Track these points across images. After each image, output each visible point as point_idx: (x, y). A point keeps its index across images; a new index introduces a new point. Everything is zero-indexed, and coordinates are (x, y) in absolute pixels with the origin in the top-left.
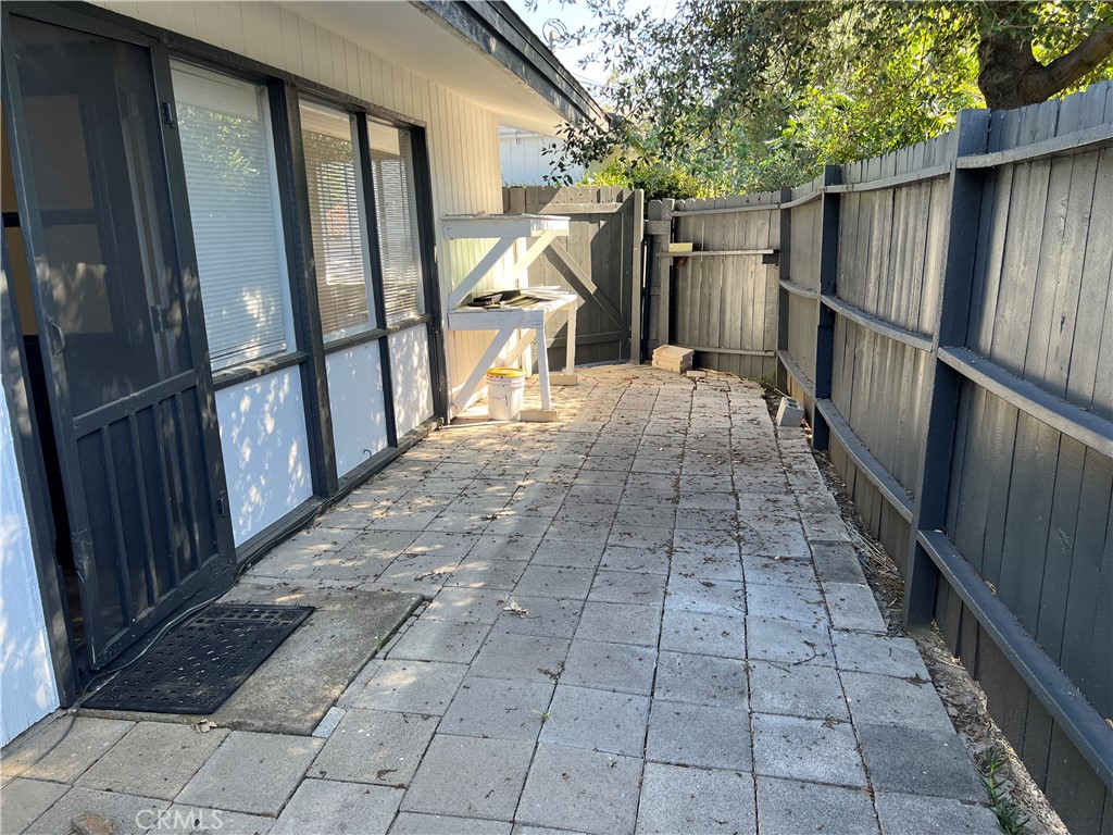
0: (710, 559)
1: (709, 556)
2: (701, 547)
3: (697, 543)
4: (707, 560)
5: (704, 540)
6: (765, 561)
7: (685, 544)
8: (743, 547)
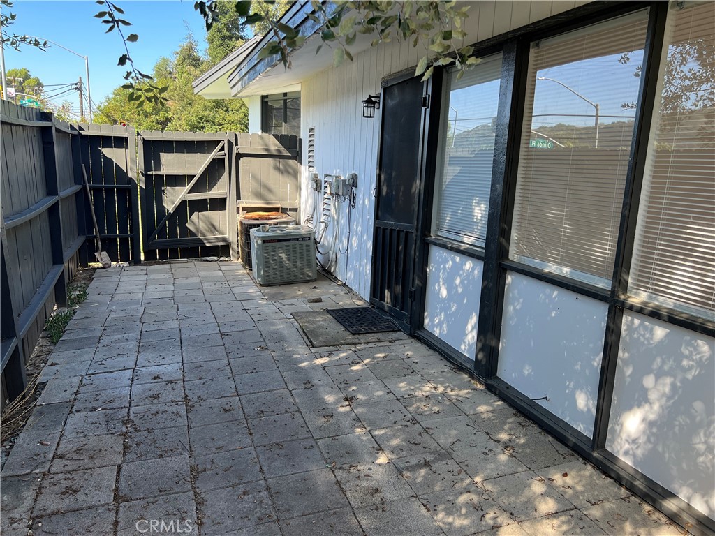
0: (155, 398)
1: (155, 401)
2: (162, 408)
3: (165, 411)
4: (157, 397)
5: (160, 416)
6: (111, 405)
7: (175, 409)
8: (126, 414)
